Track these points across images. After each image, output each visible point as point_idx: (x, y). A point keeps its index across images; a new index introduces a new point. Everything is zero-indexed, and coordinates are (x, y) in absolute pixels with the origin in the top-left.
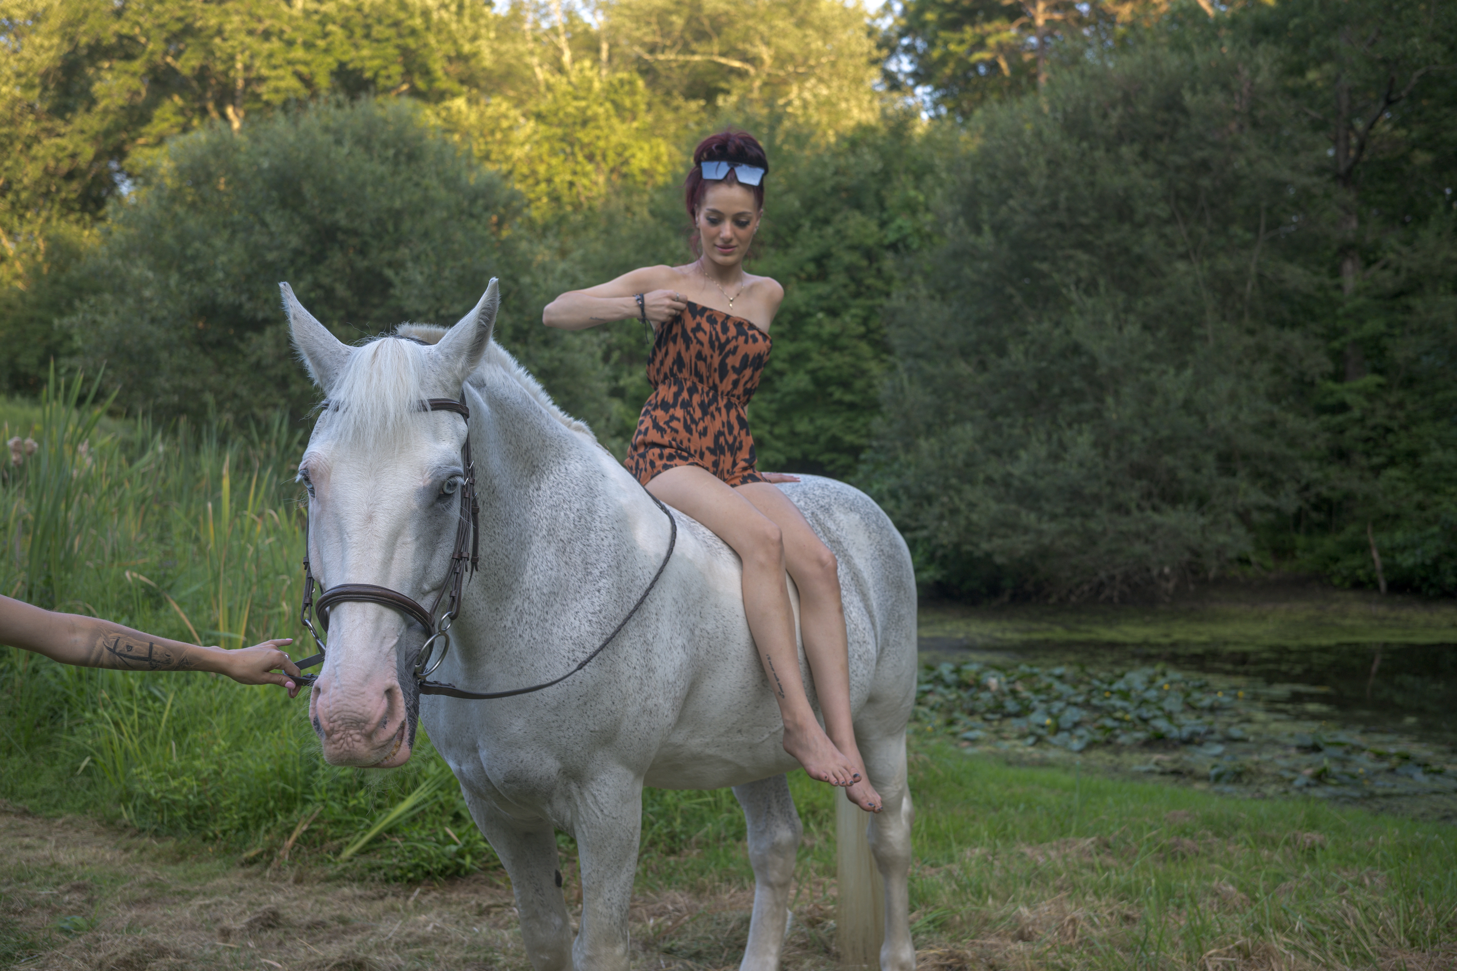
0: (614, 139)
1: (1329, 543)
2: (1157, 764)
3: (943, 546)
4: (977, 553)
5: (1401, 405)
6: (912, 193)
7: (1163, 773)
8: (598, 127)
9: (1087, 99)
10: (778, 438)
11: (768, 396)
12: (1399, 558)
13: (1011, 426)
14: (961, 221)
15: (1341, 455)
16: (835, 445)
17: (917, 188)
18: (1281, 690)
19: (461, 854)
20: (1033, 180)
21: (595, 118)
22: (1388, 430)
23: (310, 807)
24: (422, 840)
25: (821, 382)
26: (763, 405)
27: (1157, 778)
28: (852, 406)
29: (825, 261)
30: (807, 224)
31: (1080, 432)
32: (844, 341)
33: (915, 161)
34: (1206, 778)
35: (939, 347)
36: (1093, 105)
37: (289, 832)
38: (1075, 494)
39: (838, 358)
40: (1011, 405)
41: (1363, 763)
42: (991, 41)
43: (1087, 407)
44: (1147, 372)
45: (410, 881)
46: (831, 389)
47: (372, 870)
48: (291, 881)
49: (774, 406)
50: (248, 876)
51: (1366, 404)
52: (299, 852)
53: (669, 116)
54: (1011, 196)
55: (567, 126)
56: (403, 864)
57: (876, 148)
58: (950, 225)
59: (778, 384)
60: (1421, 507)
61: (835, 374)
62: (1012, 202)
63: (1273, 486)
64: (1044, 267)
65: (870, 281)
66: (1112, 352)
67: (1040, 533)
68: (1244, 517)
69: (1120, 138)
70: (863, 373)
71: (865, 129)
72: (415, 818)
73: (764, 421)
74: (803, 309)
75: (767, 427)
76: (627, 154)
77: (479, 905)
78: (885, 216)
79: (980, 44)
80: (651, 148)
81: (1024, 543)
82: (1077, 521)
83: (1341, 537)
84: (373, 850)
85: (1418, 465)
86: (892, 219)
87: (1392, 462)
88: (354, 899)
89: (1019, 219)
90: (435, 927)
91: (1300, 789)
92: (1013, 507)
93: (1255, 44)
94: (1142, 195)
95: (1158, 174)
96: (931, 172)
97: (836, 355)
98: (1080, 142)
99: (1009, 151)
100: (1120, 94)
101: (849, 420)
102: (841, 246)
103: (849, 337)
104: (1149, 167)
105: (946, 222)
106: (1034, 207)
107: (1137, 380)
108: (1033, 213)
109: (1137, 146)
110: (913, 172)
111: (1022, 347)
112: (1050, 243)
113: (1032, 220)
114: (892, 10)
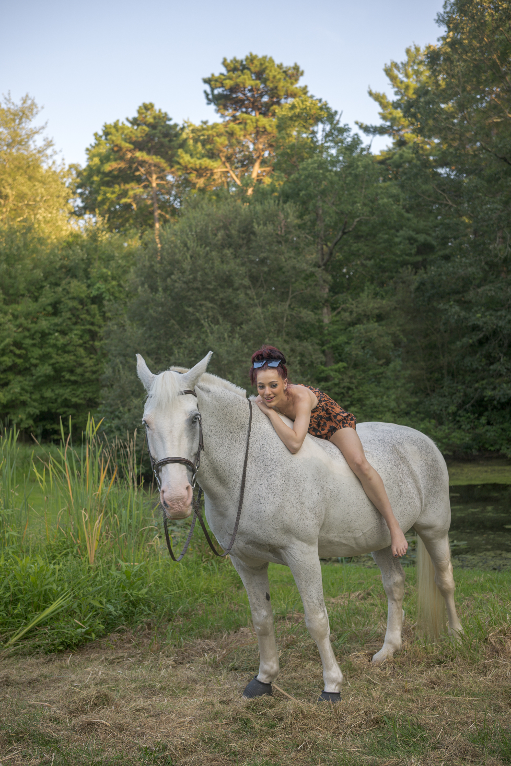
5: (354, 377)
6: (105, 270)
9: (207, 226)
14: (146, 286)
19: (88, 633)
20: (184, 265)
25: (58, 370)
26: (27, 383)
28: (75, 382)
30: (47, 285)
32: (70, 348)
36: (210, 229)
39: (67, 357)
42: (131, 193)
45: (60, 651)
46: (63, 374)
47: (35, 647)
49: (32, 383)
56: (54, 642)
59: (34, 371)
62: (173, 277)
64: (190, 309)
65: (83, 316)
70: (81, 365)
72: (57, 615)
73: (27, 392)
74: (47, 331)
78: (90, 282)
79: (124, 194)
84: (32, 636)
85: (364, 405)
86: (94, 284)
93: (285, 202)
94: (237, 274)
95: (243, 264)
96: (113, 260)
97: (66, 355)
98: (205, 247)
99: (170, 251)
100: (221, 224)
101: (73, 390)
102: (67, 297)
103: (74, 345)
104: (238, 261)
105: (138, 286)
106: (185, 279)
107: (241, 366)
108: (185, 283)
109: (231, 250)
110: (103, 260)
111: (182, 350)
112: (192, 297)
113: (184, 286)
114: (72, 174)
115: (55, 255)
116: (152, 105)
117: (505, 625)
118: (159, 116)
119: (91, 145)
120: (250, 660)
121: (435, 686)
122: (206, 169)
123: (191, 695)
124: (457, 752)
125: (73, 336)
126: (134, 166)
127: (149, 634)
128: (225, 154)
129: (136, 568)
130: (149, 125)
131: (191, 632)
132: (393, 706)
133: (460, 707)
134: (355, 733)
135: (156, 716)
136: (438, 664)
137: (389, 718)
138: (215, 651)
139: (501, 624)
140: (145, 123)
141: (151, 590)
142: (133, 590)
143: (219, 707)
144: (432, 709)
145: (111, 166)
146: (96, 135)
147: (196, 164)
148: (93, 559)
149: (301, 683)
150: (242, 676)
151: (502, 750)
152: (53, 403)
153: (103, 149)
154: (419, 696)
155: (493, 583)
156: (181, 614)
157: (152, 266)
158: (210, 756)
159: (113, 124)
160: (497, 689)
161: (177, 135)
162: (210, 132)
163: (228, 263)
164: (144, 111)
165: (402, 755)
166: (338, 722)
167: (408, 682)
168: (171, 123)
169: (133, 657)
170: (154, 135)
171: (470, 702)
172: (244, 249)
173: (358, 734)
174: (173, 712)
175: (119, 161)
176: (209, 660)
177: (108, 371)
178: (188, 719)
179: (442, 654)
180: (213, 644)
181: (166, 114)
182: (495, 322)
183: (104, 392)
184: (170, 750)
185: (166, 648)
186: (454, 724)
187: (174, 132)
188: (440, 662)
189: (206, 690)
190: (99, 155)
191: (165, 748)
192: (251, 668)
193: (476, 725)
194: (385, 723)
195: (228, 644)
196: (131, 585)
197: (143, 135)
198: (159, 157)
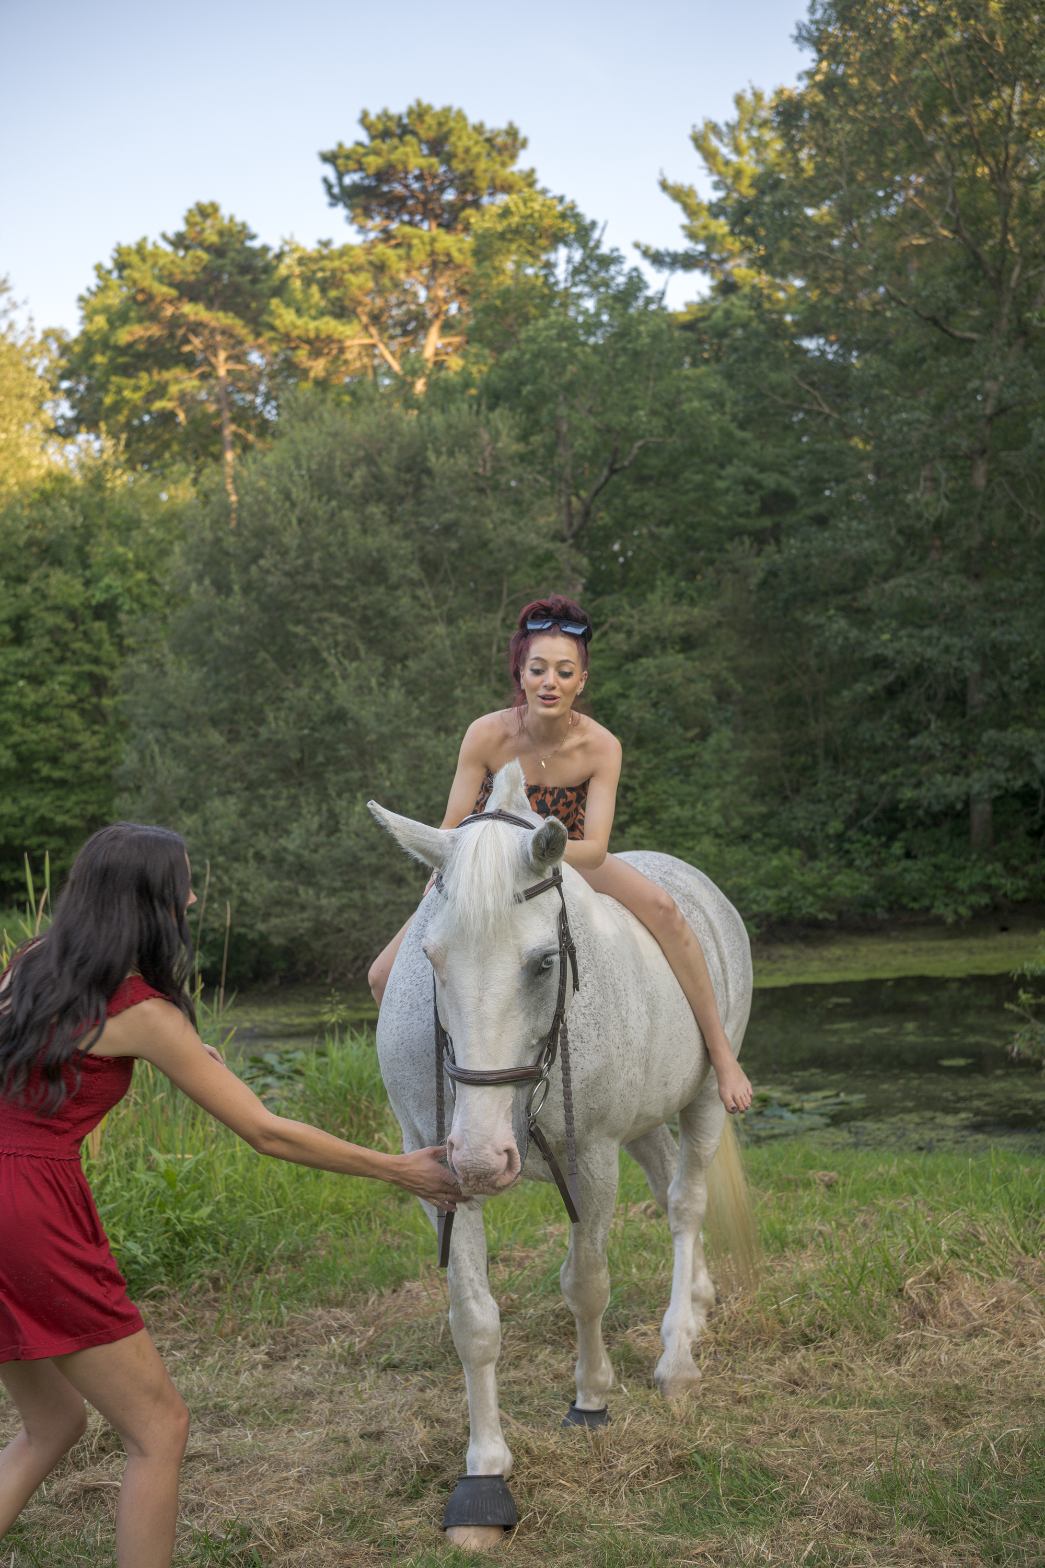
4: (252, 935)
6: (120, 550)
9: (331, 457)
13: (276, 797)
14: (207, 582)
16: (44, 827)
17: (124, 544)
20: (284, 539)
25: (25, 759)
28: (62, 783)
29: (23, 623)
32: (50, 711)
33: (118, 514)
35: (189, 717)
36: (338, 463)
39: (44, 730)
40: (273, 776)
42: (174, 389)
43: (356, 775)
44: (415, 736)
46: (36, 766)
54: (261, 555)
57: (72, 501)
58: (194, 587)
61: (42, 748)
62: (262, 562)
64: (300, 630)
65: (77, 645)
66: (379, 717)
67: (319, 909)
69: (366, 499)
70: (74, 746)
71: (61, 479)
78: (90, 574)
79: (160, 391)
81: (302, 920)
82: (356, 895)
85: (658, 822)
86: (98, 578)
89: (270, 579)
92: (287, 883)
93: (491, 408)
94: (395, 556)
95: (407, 536)
96: (138, 527)
97: (41, 727)
98: (329, 500)
99: (256, 508)
100: (361, 453)
101: (59, 798)
102: (42, 606)
103: (57, 706)
104: (397, 528)
105: (189, 583)
106: (287, 568)
107: (405, 745)
108: (287, 574)
109: (383, 507)
110: (117, 528)
111: (282, 714)
112: (304, 605)
113: (286, 581)
114: (49, 350)
115: (15, 519)
116: (215, 208)
117: (938, 1262)
118: (230, 230)
119: (88, 289)
120: (424, 1347)
121: (798, 1389)
122: (329, 339)
123: (302, 1424)
124: (840, 1520)
125: (57, 687)
126: (180, 332)
127: (216, 1300)
128: (367, 309)
129: (187, 1166)
130: (209, 249)
131: (303, 1294)
132: (714, 1431)
133: (847, 1429)
134: (636, 1489)
135: (228, 1469)
136: (805, 1344)
137: (704, 1457)
138: (352, 1332)
139: (930, 1260)
140: (201, 245)
141: (219, 1211)
142: (182, 1210)
143: (358, 1446)
144: (793, 1436)
145: (131, 333)
146: (98, 268)
147: (307, 330)
148: (97, 1148)
149: (528, 1391)
150: (407, 1380)
151: (930, 1514)
152: (15, 826)
153: (115, 299)
154: (766, 1410)
155: (916, 1177)
156: (281, 1257)
157: (218, 541)
158: (339, 1546)
159: (134, 247)
160: (921, 1391)
161: (268, 269)
162: (336, 264)
163: (375, 533)
164: (198, 219)
165: (729, 1530)
166: (601, 1469)
167: (744, 1382)
168: (256, 244)
169: (182, 1348)
170: (221, 269)
171: (868, 1419)
172: (409, 505)
173: (643, 1492)
174: (263, 1459)
175: (147, 324)
176: (339, 1351)
177: (129, 759)
178: (294, 1472)
179: (810, 1324)
180: (347, 1316)
181: (244, 226)
182: (919, 649)
183: (121, 802)
184: (256, 1538)
185: (250, 1329)
186: (835, 1464)
187: (260, 263)
188: (807, 1341)
189: (333, 1413)
190: (106, 310)
191: (246, 1534)
192: (425, 1363)
193: (880, 1465)
194: (697, 1468)
195: (379, 1316)
196: (179, 1200)
197: (198, 269)
198: (231, 314)
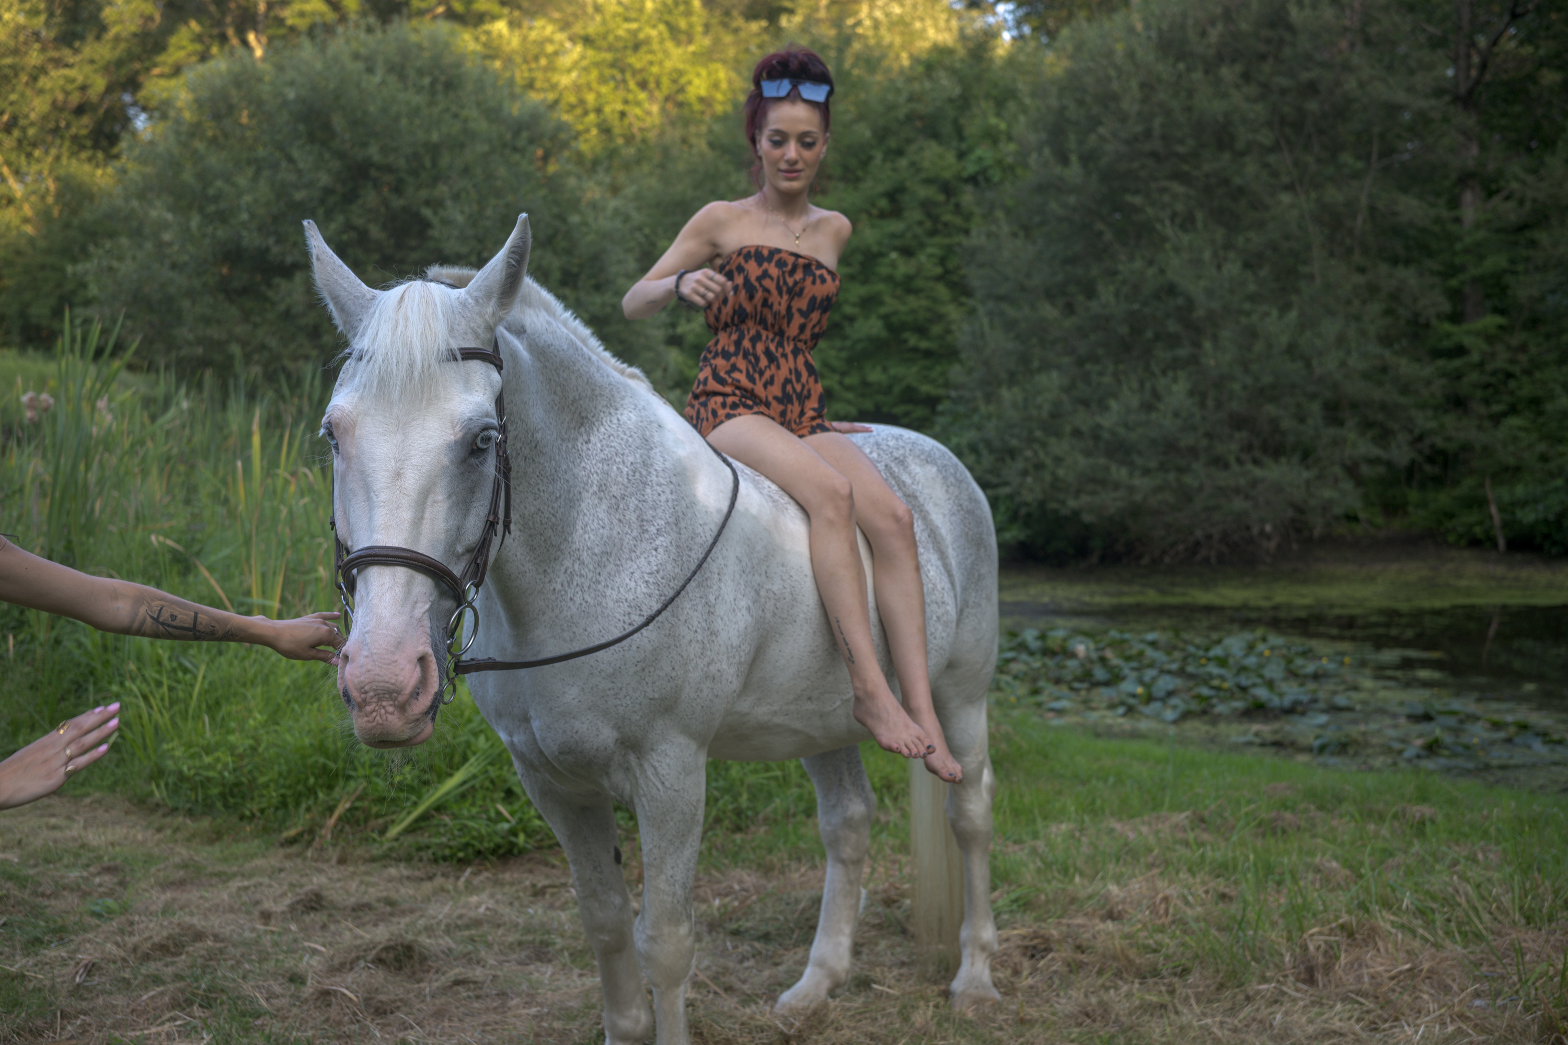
0: (669, 65)
1: (1443, 498)
2: (1257, 734)
3: (1026, 504)
4: (1064, 512)
5: (1523, 348)
6: (993, 121)
7: (1263, 745)
8: (651, 52)
10: (849, 388)
11: (838, 343)
12: (1519, 514)
13: (1101, 374)
14: (1047, 151)
15: (1458, 403)
16: (910, 396)
17: (998, 115)
18: (1390, 656)
19: (513, 832)
20: (1125, 105)
21: (647, 41)
22: (1509, 375)
23: (352, 784)
24: (472, 818)
25: (895, 328)
26: (833, 353)
27: (1256, 749)
28: (928, 354)
29: (899, 196)
30: (878, 155)
31: (1175, 380)
32: (919, 283)
33: (996, 85)
34: (1309, 749)
35: (1023, 289)
37: (331, 809)
38: (1170, 446)
39: (913, 302)
41: (1478, 733)
43: (1183, 352)
45: (460, 860)
46: (906, 335)
47: (419, 849)
48: (334, 861)
49: (844, 354)
50: (288, 857)
51: (1485, 347)
52: (341, 831)
53: (728, 38)
54: (1100, 123)
55: (617, 50)
56: (453, 843)
57: (953, 71)
58: (1034, 156)
59: (848, 330)
60: (1544, 458)
61: (909, 319)
62: (1102, 130)
63: (1384, 436)
64: (1137, 200)
65: (947, 217)
66: (1210, 292)
67: (1131, 489)
68: (1352, 470)
69: (1220, 58)
71: (941, 51)
72: (465, 794)
73: (833, 370)
74: (875, 249)
75: (836, 377)
76: (683, 80)
77: (534, 886)
78: (964, 146)
80: (709, 74)
81: (1115, 500)
83: (1458, 492)
84: (420, 828)
86: (971, 150)
87: (1513, 410)
88: (401, 880)
89: (1110, 148)
90: (488, 909)
91: (1409, 761)
92: (1102, 461)
94: (1244, 121)
95: (1262, 98)
96: (1014, 97)
97: (911, 299)
98: (1177, 62)
99: (1099, 74)
100: (1220, 10)
101: (925, 368)
102: (916, 179)
103: (925, 278)
104: (1251, 90)
105: (1030, 152)
106: (1125, 135)
107: (1237, 323)
108: (1125, 142)
109: (1238, 67)
110: (994, 98)
112: (1143, 174)
113: (1124, 149)
115: (898, 91)
125: (925, 259)
163: (1225, 96)
